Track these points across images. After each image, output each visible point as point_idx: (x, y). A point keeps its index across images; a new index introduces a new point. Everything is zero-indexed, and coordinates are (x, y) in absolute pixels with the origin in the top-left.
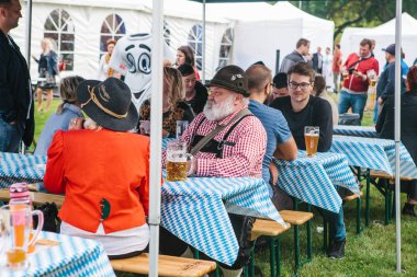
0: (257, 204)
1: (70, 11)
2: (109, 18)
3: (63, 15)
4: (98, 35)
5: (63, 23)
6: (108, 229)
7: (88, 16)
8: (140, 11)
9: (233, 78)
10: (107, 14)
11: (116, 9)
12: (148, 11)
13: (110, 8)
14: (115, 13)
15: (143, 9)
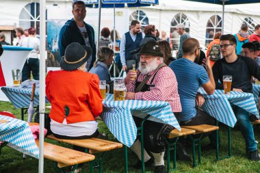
0: (163, 116)
1: (186, 14)
2: (213, 18)
3: (183, 17)
4: (205, 28)
5: (182, 21)
6: (69, 122)
7: (198, 17)
8: (233, 13)
9: (154, 48)
10: (211, 15)
11: (217, 12)
12: (239, 12)
13: (214, 12)
14: (216, 14)
15: (236, 11)
